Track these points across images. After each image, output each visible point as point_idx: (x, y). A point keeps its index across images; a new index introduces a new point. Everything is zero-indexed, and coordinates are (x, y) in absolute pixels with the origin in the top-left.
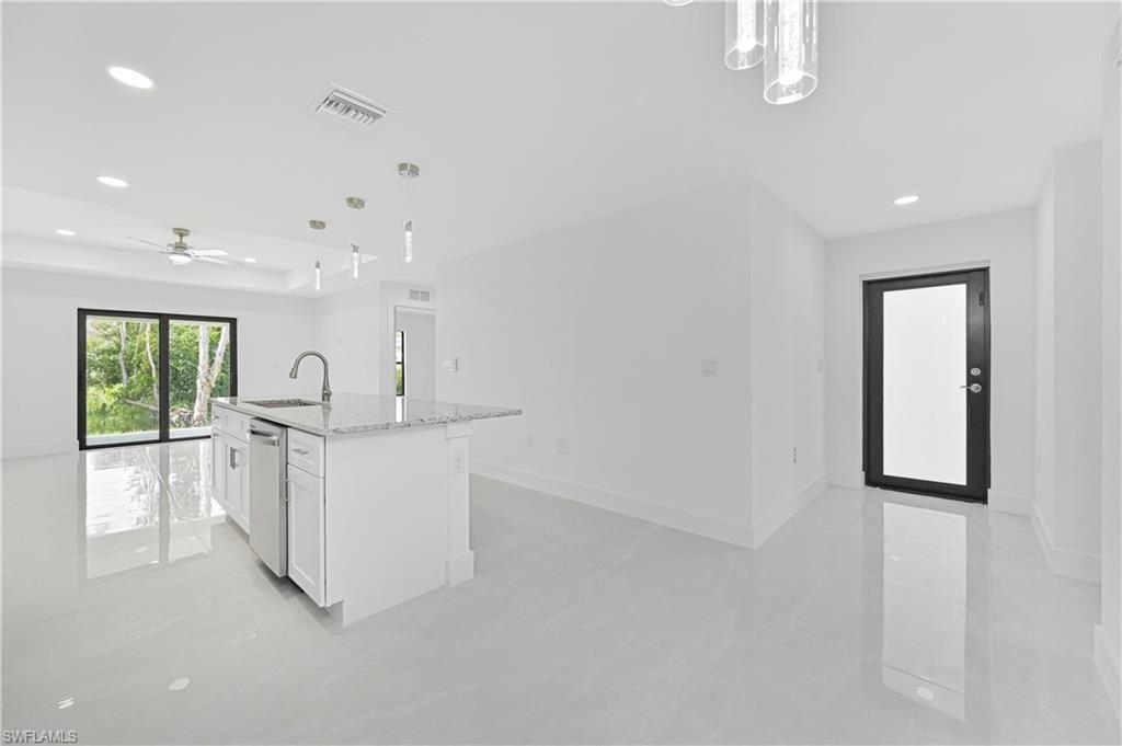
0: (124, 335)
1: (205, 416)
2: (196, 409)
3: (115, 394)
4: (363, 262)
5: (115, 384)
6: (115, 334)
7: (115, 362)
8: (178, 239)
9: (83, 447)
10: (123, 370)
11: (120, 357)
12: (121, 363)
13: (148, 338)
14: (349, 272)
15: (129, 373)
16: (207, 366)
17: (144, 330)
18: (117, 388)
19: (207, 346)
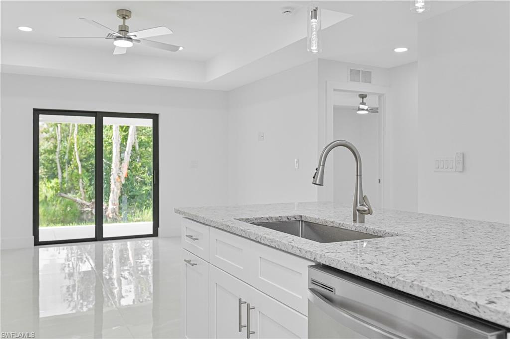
0: (59, 138)
1: (117, 209)
2: (110, 202)
3: (52, 188)
4: (322, 29)
5: (53, 179)
6: (53, 137)
7: (53, 161)
8: (121, 22)
9: (37, 243)
10: (59, 167)
11: (57, 157)
12: (57, 161)
13: (76, 140)
14: (306, 42)
15: (62, 169)
16: (119, 163)
17: (73, 133)
18: (54, 182)
19: (119, 146)
